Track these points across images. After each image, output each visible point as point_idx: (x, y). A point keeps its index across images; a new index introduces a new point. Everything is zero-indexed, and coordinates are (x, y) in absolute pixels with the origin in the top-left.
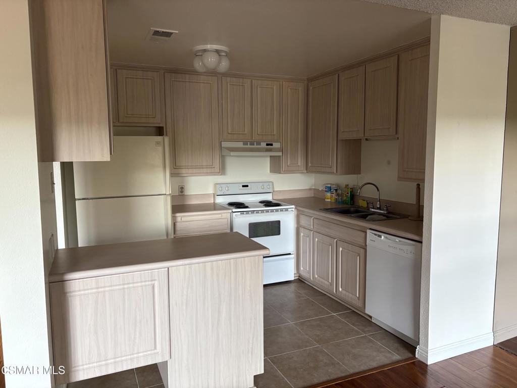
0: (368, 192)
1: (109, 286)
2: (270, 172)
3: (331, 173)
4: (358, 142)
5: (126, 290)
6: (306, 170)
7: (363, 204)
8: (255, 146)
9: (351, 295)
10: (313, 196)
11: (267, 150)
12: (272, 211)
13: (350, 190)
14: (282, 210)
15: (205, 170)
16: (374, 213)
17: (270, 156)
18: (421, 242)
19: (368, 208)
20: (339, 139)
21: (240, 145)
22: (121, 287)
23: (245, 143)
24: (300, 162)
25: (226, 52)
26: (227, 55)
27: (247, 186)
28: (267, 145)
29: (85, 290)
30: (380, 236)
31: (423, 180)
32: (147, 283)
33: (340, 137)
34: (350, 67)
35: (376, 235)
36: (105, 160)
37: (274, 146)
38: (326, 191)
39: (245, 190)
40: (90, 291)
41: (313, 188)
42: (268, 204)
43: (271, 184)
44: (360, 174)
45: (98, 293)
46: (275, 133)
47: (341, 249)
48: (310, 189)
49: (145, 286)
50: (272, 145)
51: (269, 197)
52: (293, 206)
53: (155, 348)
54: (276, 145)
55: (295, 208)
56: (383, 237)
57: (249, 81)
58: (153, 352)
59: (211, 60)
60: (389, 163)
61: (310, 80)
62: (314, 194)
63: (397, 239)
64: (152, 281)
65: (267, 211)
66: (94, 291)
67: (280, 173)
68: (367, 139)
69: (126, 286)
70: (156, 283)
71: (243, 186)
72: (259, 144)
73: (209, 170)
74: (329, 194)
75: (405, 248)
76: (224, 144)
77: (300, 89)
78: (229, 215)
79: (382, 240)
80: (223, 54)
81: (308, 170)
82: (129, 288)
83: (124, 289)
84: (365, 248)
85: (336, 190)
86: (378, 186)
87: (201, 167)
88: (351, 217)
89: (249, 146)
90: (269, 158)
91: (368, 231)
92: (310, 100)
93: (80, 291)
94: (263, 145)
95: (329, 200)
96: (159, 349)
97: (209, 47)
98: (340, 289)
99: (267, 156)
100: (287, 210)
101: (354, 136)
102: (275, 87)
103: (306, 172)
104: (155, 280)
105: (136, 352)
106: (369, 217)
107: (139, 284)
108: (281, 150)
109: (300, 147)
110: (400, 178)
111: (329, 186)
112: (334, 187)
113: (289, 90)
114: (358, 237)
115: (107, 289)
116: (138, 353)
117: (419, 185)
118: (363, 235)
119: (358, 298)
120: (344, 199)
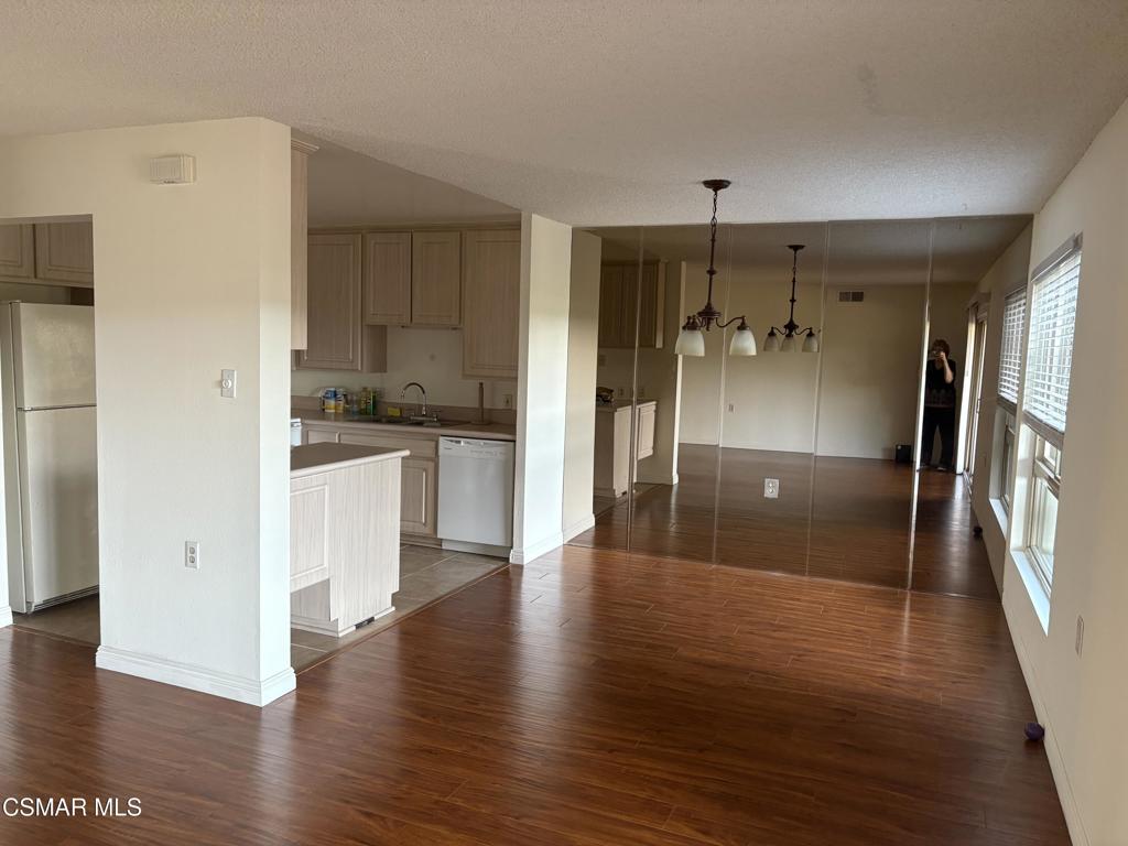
5: (306, 496)
7: (393, 413)
9: (412, 525)
13: (371, 394)
18: (516, 441)
20: (364, 323)
22: (302, 492)
30: (459, 442)
32: (320, 488)
33: (366, 322)
34: (385, 230)
35: (451, 441)
36: (305, 348)
44: (385, 371)
49: (319, 490)
52: (299, 420)
53: (323, 564)
55: (301, 423)
56: (462, 443)
58: (321, 568)
60: (432, 357)
63: (482, 442)
64: (324, 485)
69: (305, 491)
70: (327, 487)
74: (332, 403)
75: (493, 450)
79: (463, 447)
82: (307, 493)
83: (304, 494)
84: (435, 459)
85: (346, 396)
86: (424, 386)
91: (441, 439)
95: (334, 410)
96: (326, 565)
101: (395, 322)
105: (310, 567)
111: (333, 389)
112: (342, 391)
114: (424, 448)
116: (311, 569)
117: (481, 384)
118: (433, 444)
119: (425, 524)
120: (363, 407)
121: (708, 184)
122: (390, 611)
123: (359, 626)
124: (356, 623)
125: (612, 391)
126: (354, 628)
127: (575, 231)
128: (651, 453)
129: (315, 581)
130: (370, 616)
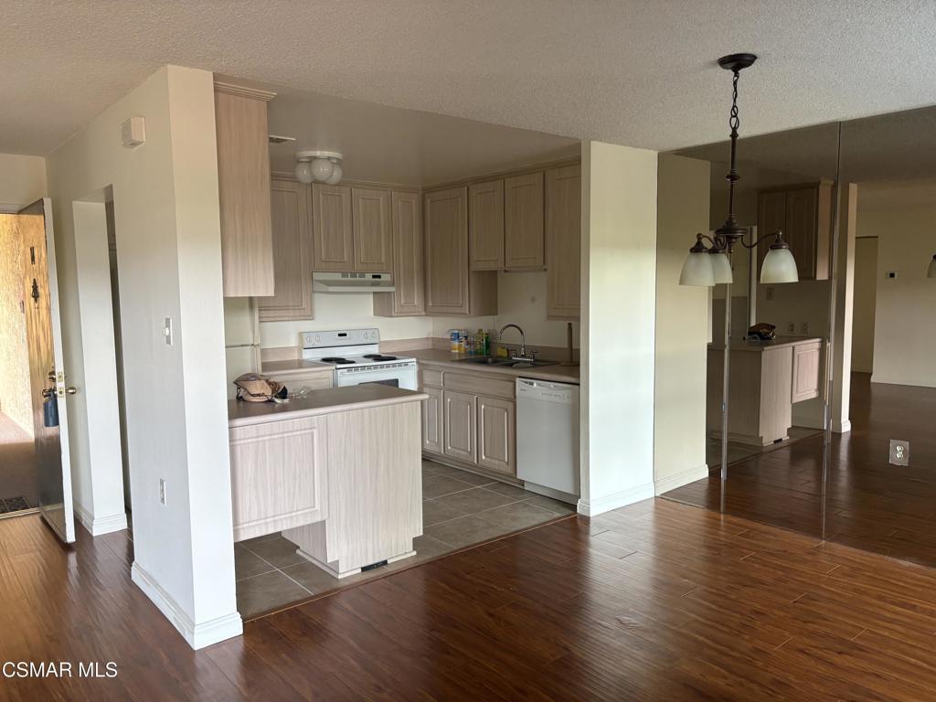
0: (511, 337)
1: (269, 435)
2: (375, 314)
3: (462, 314)
4: (494, 274)
5: (286, 440)
6: (425, 310)
7: (502, 353)
8: (358, 279)
9: (497, 462)
10: (431, 347)
11: (374, 284)
12: (382, 366)
13: (484, 336)
14: (400, 365)
15: (292, 313)
16: (518, 362)
17: (374, 293)
18: (579, 384)
19: (509, 357)
20: (471, 270)
21: (338, 277)
22: (281, 436)
23: (344, 275)
24: (417, 300)
25: (337, 159)
26: (339, 162)
27: (345, 335)
28: (374, 277)
29: (245, 439)
30: (532, 384)
31: (578, 319)
32: (307, 431)
33: (473, 268)
34: (484, 180)
35: (526, 383)
36: (269, 295)
37: (382, 279)
38: (452, 339)
39: (343, 341)
40: (249, 441)
41: (431, 336)
42: (377, 358)
43: (376, 331)
44: (497, 315)
45: (258, 442)
46: (383, 260)
47: (483, 407)
48: (427, 338)
49: (305, 434)
50: (379, 277)
51: (375, 350)
52: (414, 360)
53: (314, 507)
54: (386, 277)
55: (417, 362)
56: (535, 385)
57: (348, 189)
58: (311, 510)
59: (323, 171)
60: (533, 299)
61: (426, 191)
62: (434, 345)
63: (552, 385)
64: (311, 429)
65: (376, 367)
66: (254, 440)
67: (391, 316)
68: (505, 271)
69: (285, 435)
70: (315, 431)
71: (340, 335)
72: (362, 275)
73: (297, 313)
74: (456, 343)
75: (559, 393)
76: (317, 276)
77: (414, 202)
78: (330, 373)
79: (535, 389)
80: (335, 161)
81: (428, 312)
82: (288, 437)
83: (283, 437)
84: (513, 400)
85: (466, 337)
86: (522, 328)
87: (286, 308)
88: (496, 366)
89: (349, 278)
90: (371, 296)
91: (518, 380)
92: (428, 216)
93: (241, 439)
94: (369, 277)
95: (457, 351)
96: (318, 507)
97: (318, 153)
98: (484, 457)
99: (368, 293)
100: (406, 364)
101: (492, 267)
102: (381, 198)
103: (424, 313)
104: (314, 428)
105: (295, 509)
106: (515, 365)
107: (298, 433)
108: (392, 284)
109: (417, 280)
110: (550, 317)
111: (456, 332)
112: (463, 333)
113: (400, 203)
114: (503, 388)
115: (266, 438)
116: (297, 511)
117: (570, 324)
118: (512, 384)
119: (508, 463)
120: (478, 347)
121: (724, 62)
122: (409, 555)
123: (364, 569)
124: (363, 565)
125: (774, 327)
126: (360, 570)
127: (663, 158)
128: (814, 395)
129: (301, 523)
130: (383, 559)
